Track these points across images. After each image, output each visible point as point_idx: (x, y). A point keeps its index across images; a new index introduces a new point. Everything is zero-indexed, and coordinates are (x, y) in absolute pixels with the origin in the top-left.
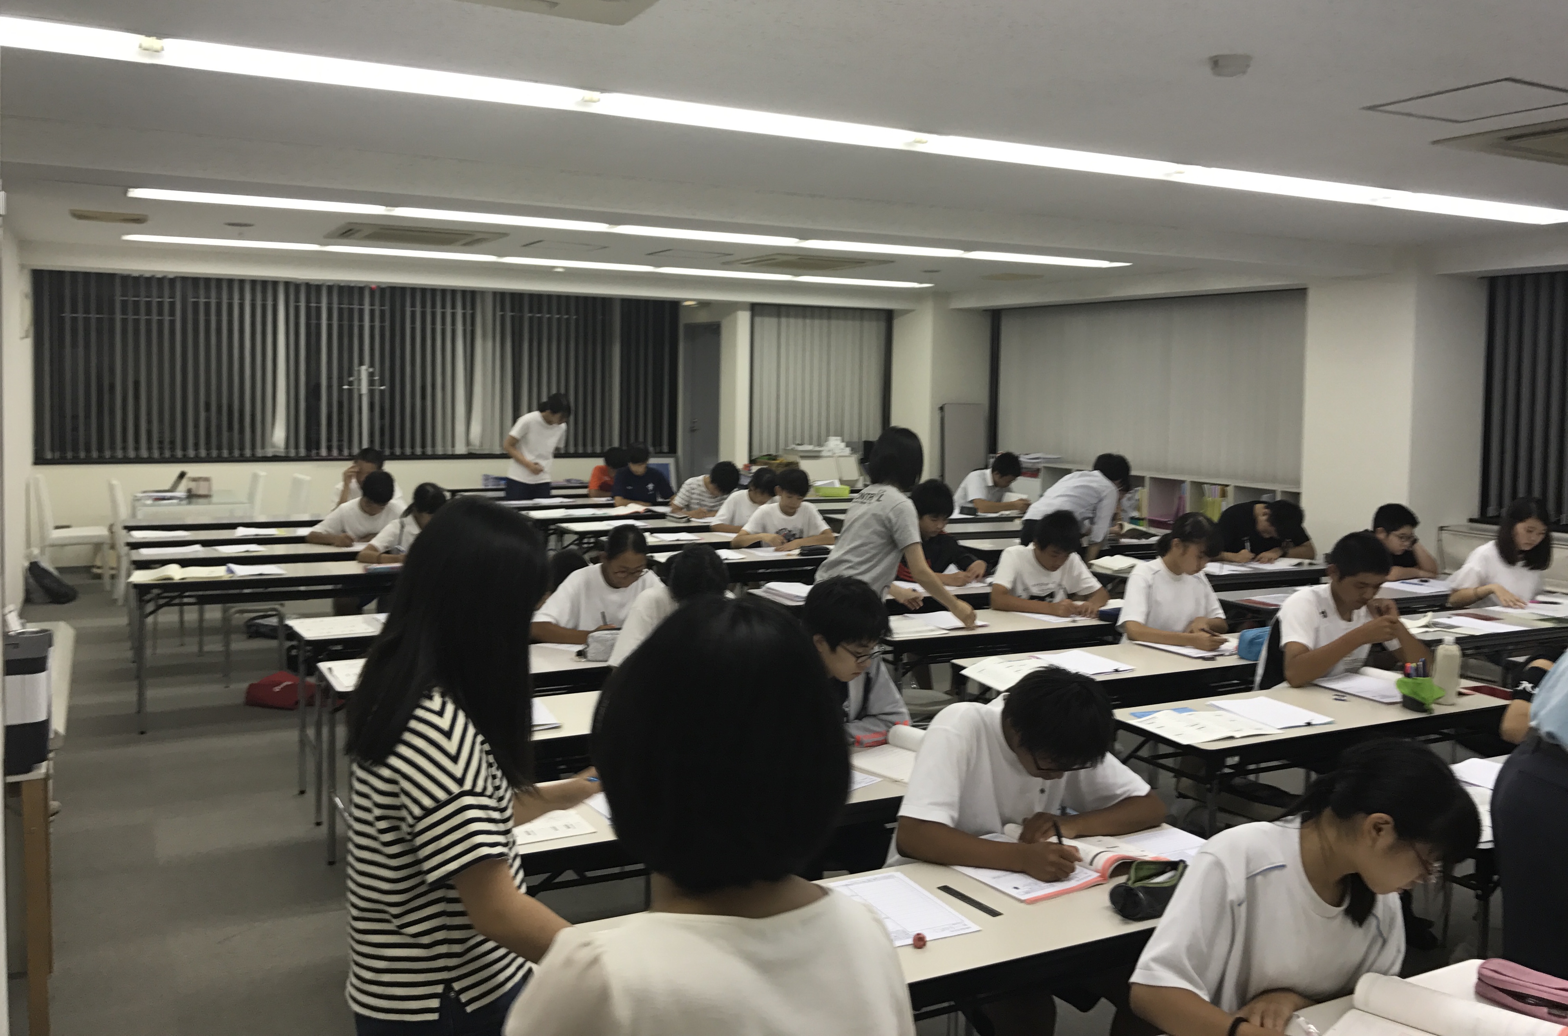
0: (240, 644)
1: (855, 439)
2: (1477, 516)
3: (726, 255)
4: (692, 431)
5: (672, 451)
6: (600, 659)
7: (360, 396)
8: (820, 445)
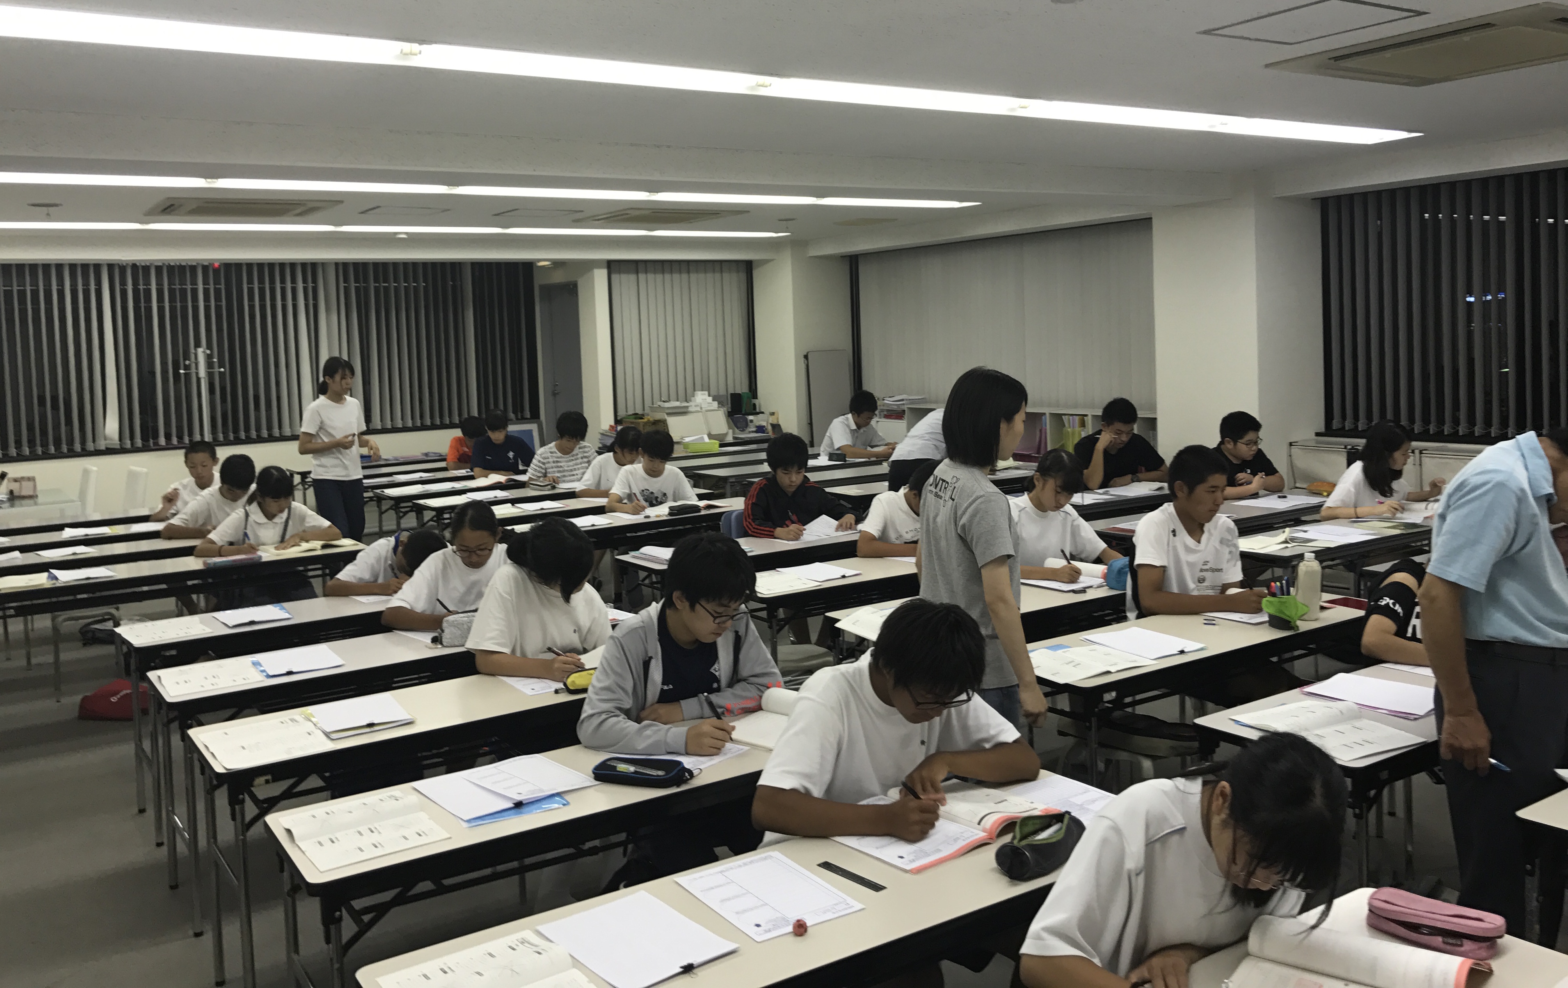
0: (72, 654)
1: (722, 392)
2: (1323, 430)
3: (577, 212)
4: (554, 394)
5: (535, 416)
6: (457, 644)
7: (198, 379)
8: (686, 401)
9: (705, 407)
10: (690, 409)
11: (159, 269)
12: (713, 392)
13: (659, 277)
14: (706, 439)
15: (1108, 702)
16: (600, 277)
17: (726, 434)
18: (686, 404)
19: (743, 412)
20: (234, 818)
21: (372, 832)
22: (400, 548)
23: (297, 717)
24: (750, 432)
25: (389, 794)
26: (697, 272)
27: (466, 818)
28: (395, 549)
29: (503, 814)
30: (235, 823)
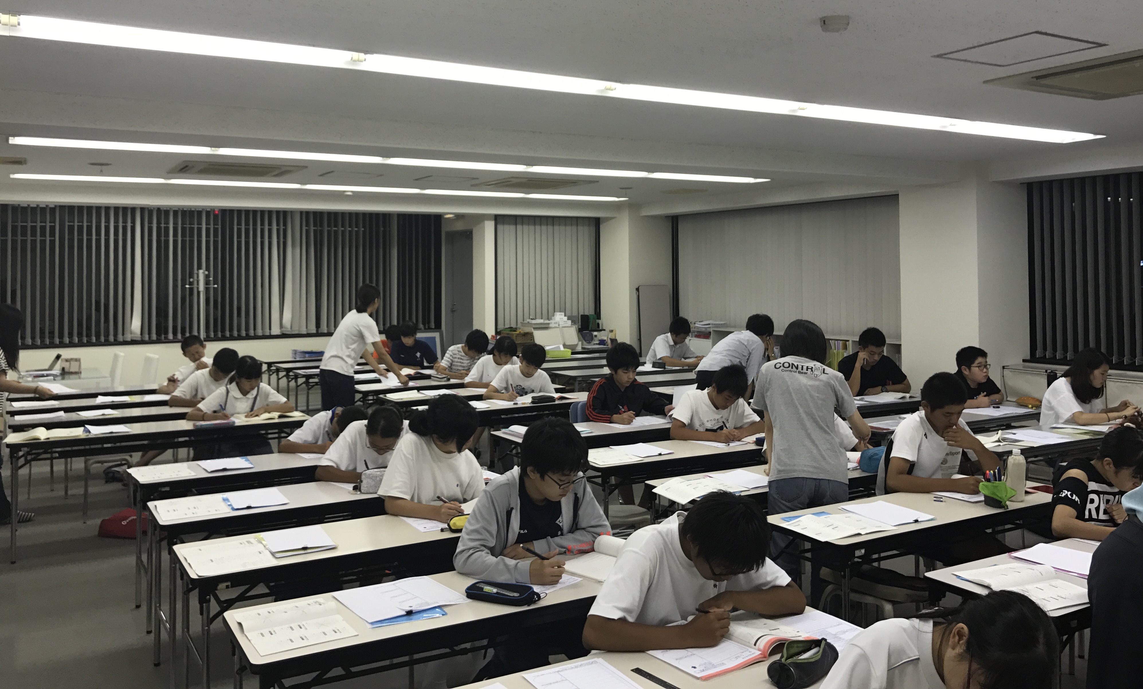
0: (97, 488)
1: (575, 313)
2: (1028, 358)
3: (473, 179)
4: (453, 311)
5: (438, 327)
6: (371, 491)
7: (199, 293)
8: (548, 319)
9: (562, 324)
10: (551, 326)
11: (176, 213)
12: (568, 313)
13: (532, 228)
14: (562, 348)
15: (858, 557)
16: (489, 227)
17: (577, 345)
18: (547, 322)
19: (590, 329)
20: (202, 614)
21: (301, 628)
22: (336, 419)
23: (252, 540)
24: (594, 344)
25: (315, 600)
26: (559, 225)
27: (370, 621)
28: (332, 419)
29: (398, 619)
30: (202, 617)
